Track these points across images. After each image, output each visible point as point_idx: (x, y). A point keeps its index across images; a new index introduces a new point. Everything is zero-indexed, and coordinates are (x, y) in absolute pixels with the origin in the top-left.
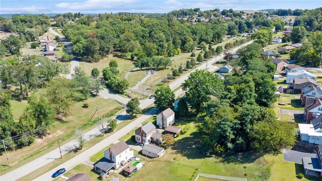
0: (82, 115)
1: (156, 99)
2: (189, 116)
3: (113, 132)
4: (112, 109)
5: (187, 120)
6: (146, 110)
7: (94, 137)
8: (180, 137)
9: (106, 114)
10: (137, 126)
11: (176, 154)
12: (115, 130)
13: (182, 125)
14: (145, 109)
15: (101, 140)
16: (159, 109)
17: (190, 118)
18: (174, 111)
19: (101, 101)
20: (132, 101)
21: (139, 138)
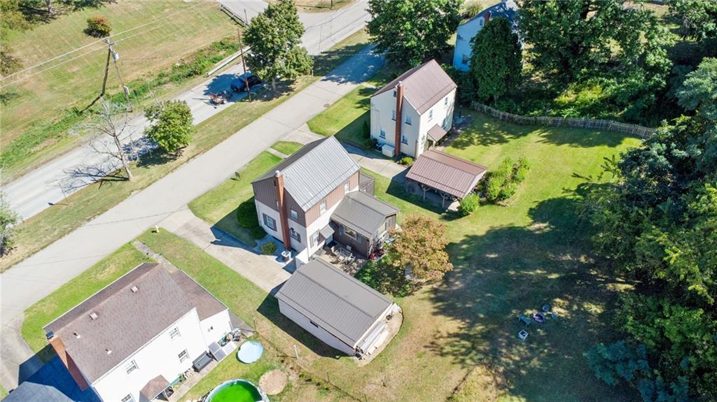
0: (75, 69)
1: (378, 11)
2: (518, 98)
3: (179, 160)
4: (202, 46)
5: (511, 120)
6: (333, 58)
7: (89, 180)
8: (480, 223)
9: (174, 68)
10: (286, 134)
11: (460, 358)
12: (186, 152)
13: (484, 143)
14: (330, 53)
15: (114, 202)
16: (388, 56)
17: (525, 110)
18: (455, 75)
19: (167, 10)
20: (270, 16)
21: (274, 221)
